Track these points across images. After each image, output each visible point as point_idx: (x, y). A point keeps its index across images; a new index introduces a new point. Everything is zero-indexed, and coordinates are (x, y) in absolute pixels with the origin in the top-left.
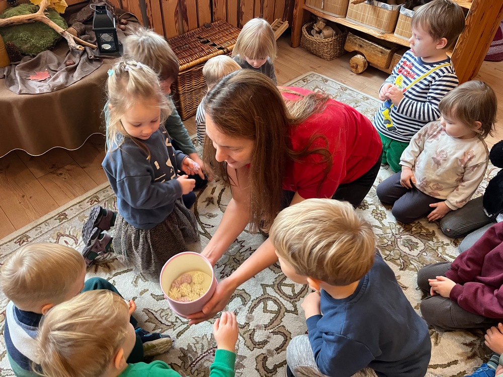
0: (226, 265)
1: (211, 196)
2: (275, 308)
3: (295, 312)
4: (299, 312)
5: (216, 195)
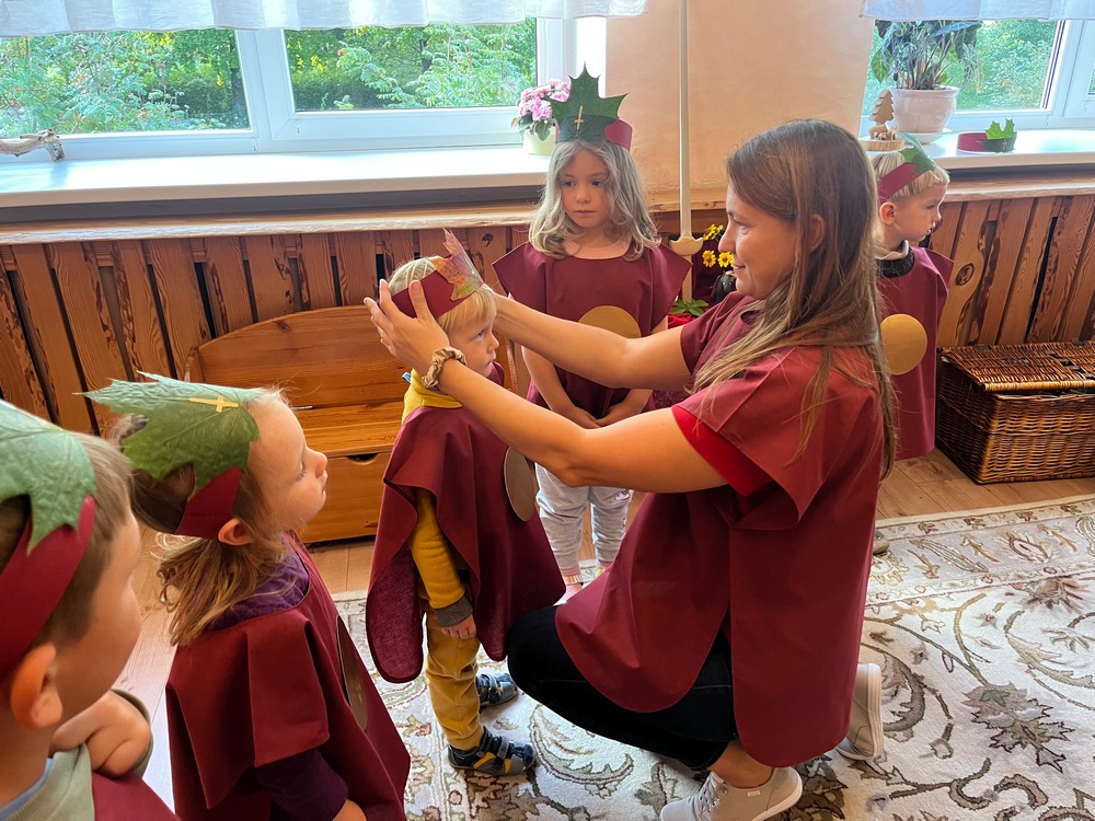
0: (1004, 731)
1: (993, 614)
5: (1002, 616)
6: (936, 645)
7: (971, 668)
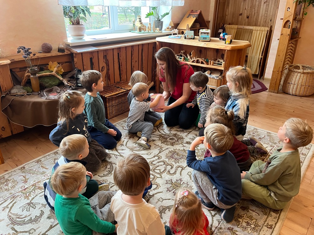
2: (153, 177)
3: (161, 177)
4: (163, 177)
5: (125, 143)
6: (113, 154)
7: (121, 156)
